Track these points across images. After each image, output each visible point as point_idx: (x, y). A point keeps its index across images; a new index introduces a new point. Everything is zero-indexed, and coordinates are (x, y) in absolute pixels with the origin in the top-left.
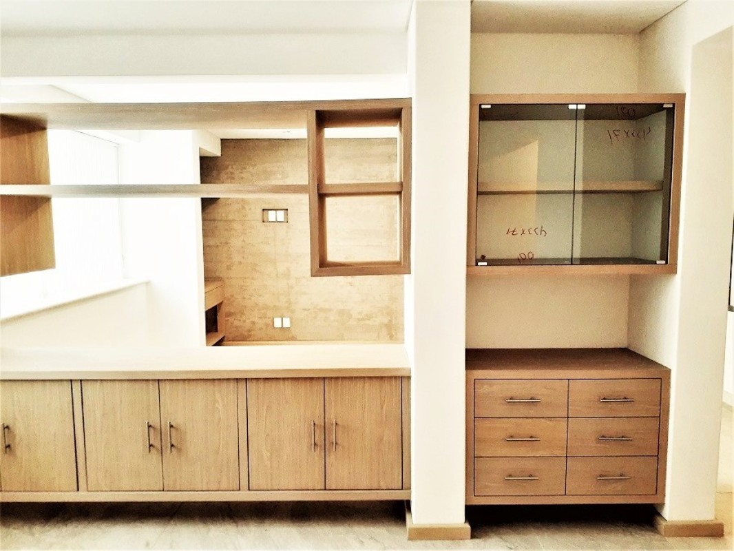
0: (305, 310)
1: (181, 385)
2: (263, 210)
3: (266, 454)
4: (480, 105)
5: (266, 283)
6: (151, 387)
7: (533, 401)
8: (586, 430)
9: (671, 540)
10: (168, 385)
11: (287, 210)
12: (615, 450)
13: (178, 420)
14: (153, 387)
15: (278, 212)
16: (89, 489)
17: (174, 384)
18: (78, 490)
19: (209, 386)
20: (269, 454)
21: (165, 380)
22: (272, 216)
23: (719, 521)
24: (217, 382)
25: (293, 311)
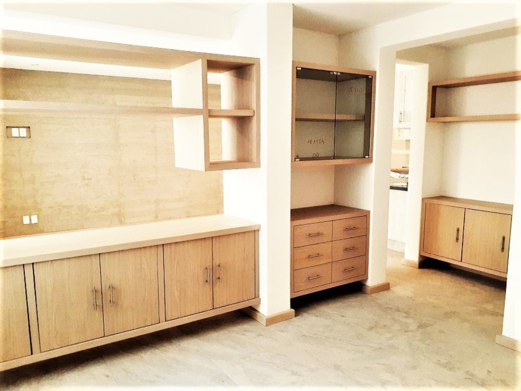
0: (50, 208)
1: (117, 255)
2: (7, 127)
3: (177, 294)
4: (297, 68)
5: (13, 188)
6: (94, 260)
7: (318, 234)
8: (340, 246)
9: (374, 295)
10: (107, 256)
11: (29, 127)
12: (351, 254)
13: (115, 282)
14: (96, 260)
15: (21, 129)
16: (42, 351)
17: (112, 256)
18: (32, 354)
19: (138, 253)
20: (178, 294)
21: (104, 253)
22: (15, 132)
23: (388, 282)
24: (143, 250)
25: (40, 210)
